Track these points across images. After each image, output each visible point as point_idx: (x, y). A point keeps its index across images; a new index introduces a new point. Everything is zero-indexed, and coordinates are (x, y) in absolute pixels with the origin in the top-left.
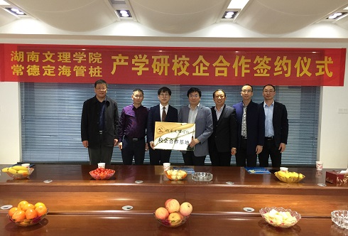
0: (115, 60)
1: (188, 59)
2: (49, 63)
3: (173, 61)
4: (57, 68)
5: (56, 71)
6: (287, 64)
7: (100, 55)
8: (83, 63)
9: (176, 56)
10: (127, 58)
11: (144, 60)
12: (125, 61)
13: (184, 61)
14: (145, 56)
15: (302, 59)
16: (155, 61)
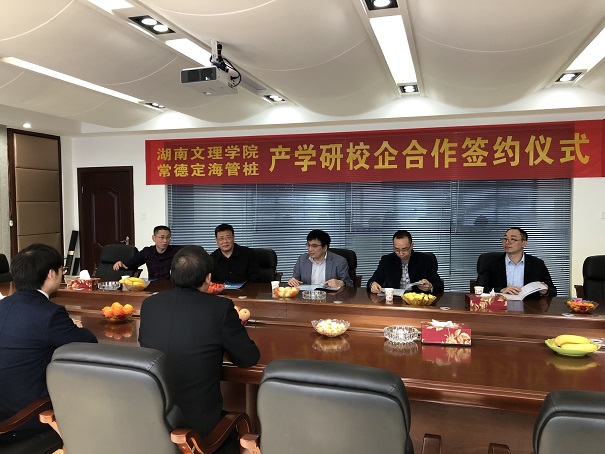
0: (274, 154)
1: (368, 147)
2: (198, 161)
3: (348, 150)
4: (207, 166)
5: (206, 171)
6: (513, 148)
7: (256, 148)
8: (237, 159)
9: (351, 144)
10: (289, 150)
11: (310, 151)
12: (287, 153)
13: (362, 150)
14: (312, 146)
15: (537, 139)
16: (324, 152)
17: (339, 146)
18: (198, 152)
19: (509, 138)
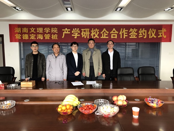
0: (64, 31)
3: (91, 31)
5: (36, 37)
7: (57, 29)
8: (49, 33)
9: (93, 29)
11: (78, 31)
15: (152, 30)
16: (83, 31)
17: (88, 29)
18: (33, 30)
19: (144, 29)
